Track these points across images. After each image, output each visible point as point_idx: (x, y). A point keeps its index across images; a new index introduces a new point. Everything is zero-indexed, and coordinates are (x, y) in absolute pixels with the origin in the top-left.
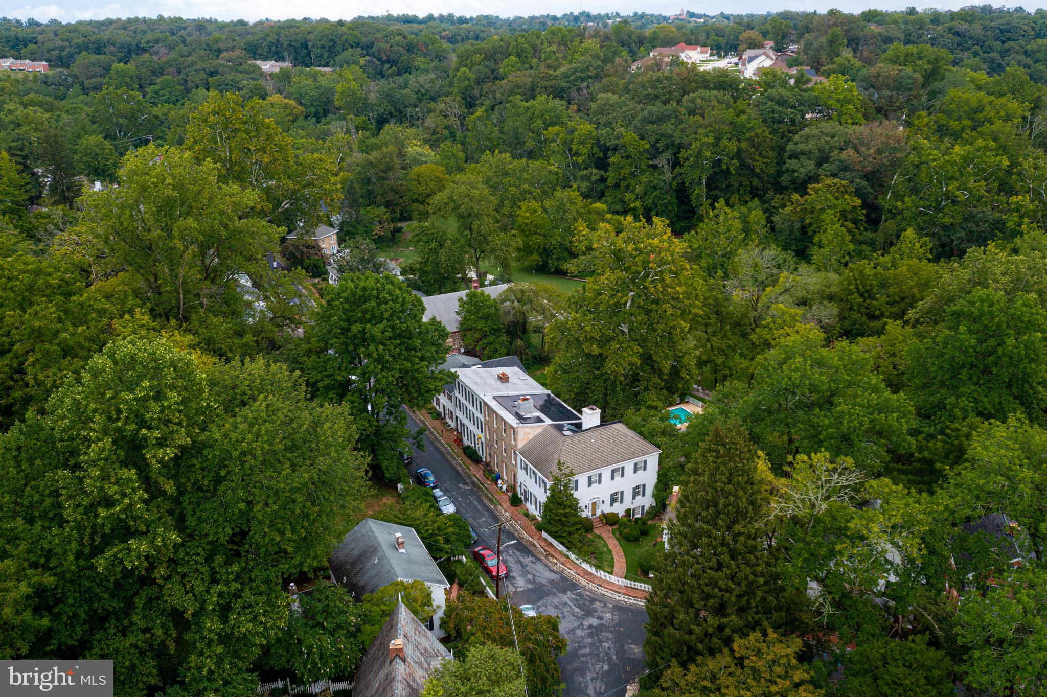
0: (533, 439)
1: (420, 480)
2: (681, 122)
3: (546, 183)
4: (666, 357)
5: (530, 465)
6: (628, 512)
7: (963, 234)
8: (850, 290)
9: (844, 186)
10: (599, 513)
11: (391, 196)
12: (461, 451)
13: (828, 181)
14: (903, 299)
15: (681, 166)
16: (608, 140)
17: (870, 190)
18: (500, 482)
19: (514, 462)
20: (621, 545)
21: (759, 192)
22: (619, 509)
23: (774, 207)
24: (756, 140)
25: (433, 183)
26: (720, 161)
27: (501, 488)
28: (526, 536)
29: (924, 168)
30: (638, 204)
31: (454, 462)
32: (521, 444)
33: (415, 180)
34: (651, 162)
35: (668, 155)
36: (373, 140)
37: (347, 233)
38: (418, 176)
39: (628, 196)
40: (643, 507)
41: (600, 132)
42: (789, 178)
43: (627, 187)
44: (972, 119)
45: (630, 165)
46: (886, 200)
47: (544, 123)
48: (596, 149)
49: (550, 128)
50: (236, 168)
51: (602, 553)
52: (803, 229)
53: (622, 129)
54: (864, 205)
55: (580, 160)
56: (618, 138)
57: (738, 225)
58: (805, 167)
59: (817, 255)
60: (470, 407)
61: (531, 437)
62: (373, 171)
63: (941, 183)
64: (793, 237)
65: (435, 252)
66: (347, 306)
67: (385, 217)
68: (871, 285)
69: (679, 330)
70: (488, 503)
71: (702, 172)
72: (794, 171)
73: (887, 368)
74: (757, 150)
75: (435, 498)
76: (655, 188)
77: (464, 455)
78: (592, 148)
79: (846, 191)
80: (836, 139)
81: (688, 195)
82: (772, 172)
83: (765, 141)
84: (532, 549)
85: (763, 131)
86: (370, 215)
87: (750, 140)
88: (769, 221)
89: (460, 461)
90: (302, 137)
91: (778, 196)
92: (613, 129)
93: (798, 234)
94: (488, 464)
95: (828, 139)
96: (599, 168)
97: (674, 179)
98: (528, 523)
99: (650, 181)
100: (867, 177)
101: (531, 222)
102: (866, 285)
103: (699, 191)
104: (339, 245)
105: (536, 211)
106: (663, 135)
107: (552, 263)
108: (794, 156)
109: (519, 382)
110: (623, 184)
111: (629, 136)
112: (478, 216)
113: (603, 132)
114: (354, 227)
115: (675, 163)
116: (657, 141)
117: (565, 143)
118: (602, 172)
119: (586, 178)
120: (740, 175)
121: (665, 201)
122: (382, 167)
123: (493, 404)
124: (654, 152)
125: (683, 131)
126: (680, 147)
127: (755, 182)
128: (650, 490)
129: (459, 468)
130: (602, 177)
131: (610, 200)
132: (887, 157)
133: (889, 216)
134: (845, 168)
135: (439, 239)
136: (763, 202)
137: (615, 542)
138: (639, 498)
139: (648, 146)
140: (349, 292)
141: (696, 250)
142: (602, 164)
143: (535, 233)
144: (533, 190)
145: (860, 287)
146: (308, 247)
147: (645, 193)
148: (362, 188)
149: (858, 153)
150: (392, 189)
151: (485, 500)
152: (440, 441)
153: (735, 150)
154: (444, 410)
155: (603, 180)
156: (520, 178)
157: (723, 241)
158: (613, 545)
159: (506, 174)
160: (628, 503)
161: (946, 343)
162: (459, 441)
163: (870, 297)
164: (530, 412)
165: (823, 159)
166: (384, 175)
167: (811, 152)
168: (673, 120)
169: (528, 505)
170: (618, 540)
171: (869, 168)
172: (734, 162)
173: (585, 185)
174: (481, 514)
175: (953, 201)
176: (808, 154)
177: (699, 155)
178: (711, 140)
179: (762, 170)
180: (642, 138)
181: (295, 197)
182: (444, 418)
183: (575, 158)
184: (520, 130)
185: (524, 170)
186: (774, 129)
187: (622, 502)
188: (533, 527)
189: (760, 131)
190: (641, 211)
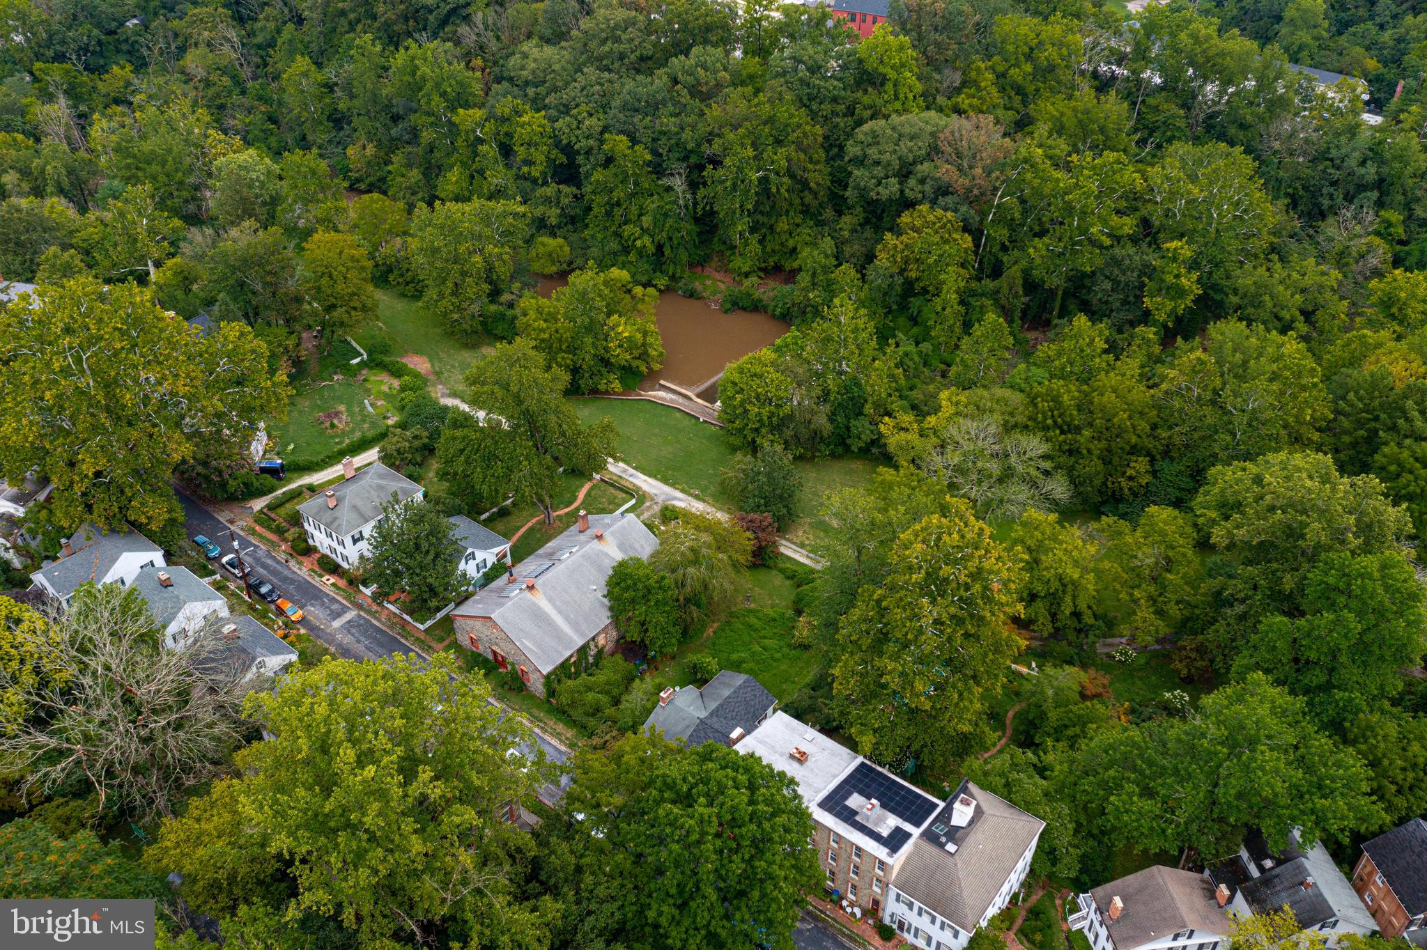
5: (919, 904)
9: (951, 222)
11: (295, 310)
13: (930, 215)
15: (707, 186)
16: (574, 139)
18: (844, 902)
24: (805, 142)
26: (765, 178)
27: (853, 913)
30: (646, 241)
32: (894, 877)
42: (857, 194)
45: (623, 182)
47: (445, 99)
53: (592, 121)
58: (886, 186)
61: (902, 862)
62: (251, 274)
71: (744, 199)
72: (866, 188)
76: (667, 215)
79: (953, 227)
80: (920, 142)
83: (815, 139)
85: (812, 127)
87: (797, 142)
95: (908, 143)
108: (856, 161)
109: (812, 747)
113: (561, 124)
119: (552, 200)
122: (271, 269)
124: (658, 161)
131: (597, 234)
134: (943, 191)
149: (960, 171)
153: (786, 164)
155: (578, 201)
164: (882, 820)
167: (888, 163)
169: (908, 936)
179: (817, 183)
189: (808, 127)
190: (651, 248)
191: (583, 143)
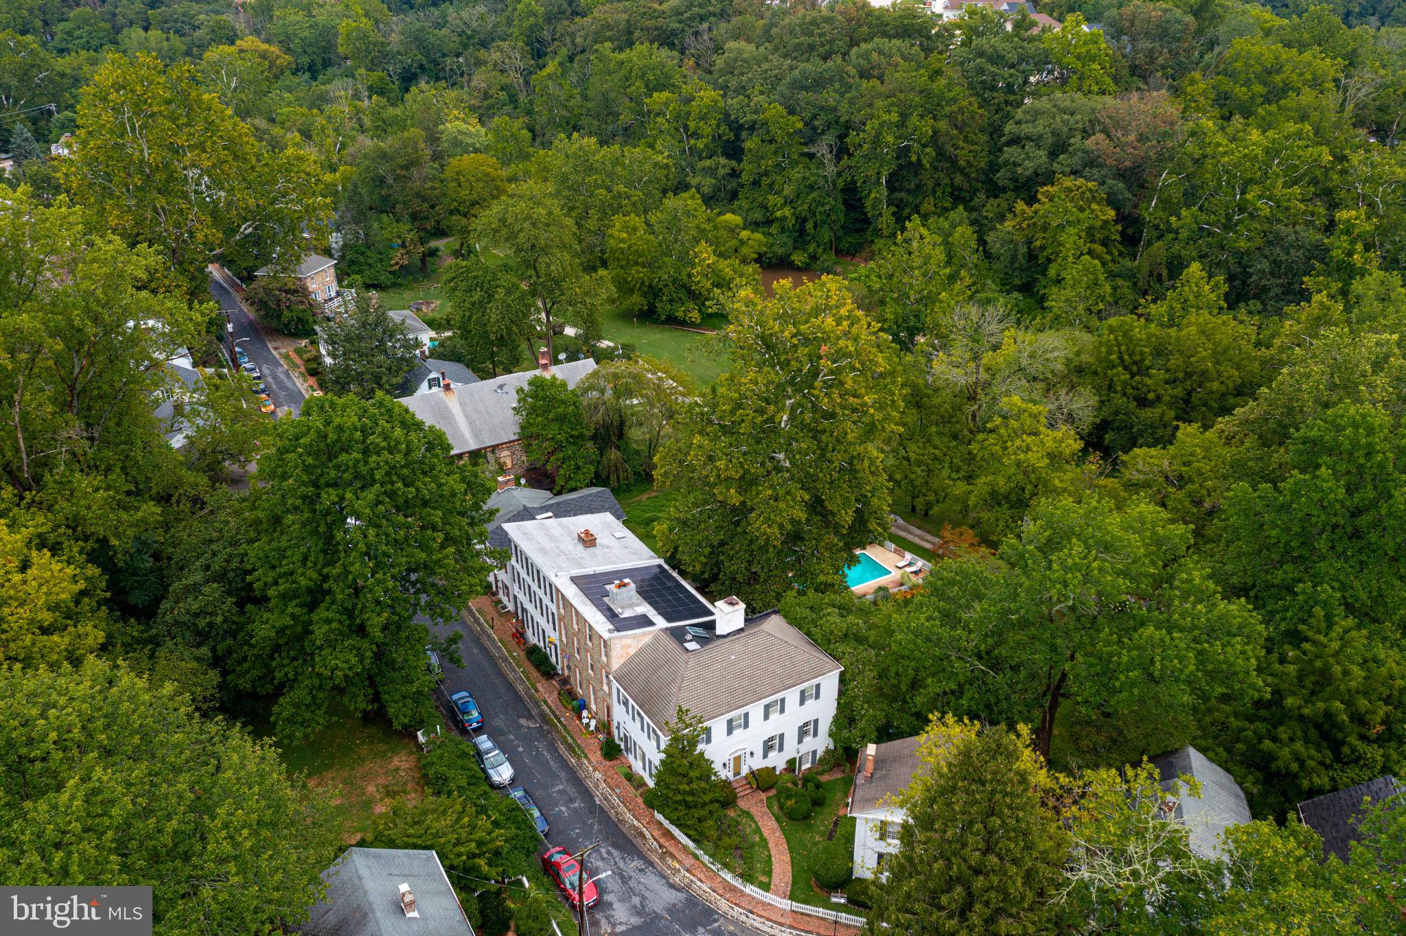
0: (637, 654)
1: (454, 718)
2: (849, 88)
3: (650, 181)
4: (846, 503)
5: (631, 702)
6: (791, 764)
7: (1265, 265)
8: (1110, 361)
9: (1091, 190)
10: (745, 771)
11: (417, 205)
12: (522, 654)
13: (1068, 182)
14: (1189, 375)
15: (850, 155)
16: (741, 115)
17: (1128, 195)
18: (585, 713)
19: (606, 688)
20: (782, 828)
21: (964, 194)
22: (777, 761)
23: (986, 217)
24: (960, 117)
25: (481, 185)
26: (908, 148)
27: (588, 725)
28: (628, 816)
29: (1208, 165)
30: (787, 211)
31: (511, 676)
32: (616, 665)
33: (453, 180)
34: (806, 150)
35: (829, 138)
36: (391, 111)
37: (352, 262)
38: (458, 174)
39: (772, 199)
40: (814, 752)
41: (729, 101)
42: (1008, 175)
43: (771, 186)
44: (1265, 84)
45: (775, 153)
46: (1150, 210)
47: (647, 86)
48: (724, 128)
49: (655, 95)
50: (157, 176)
51: (753, 845)
52: (1031, 256)
53: (761, 98)
54: (1120, 218)
55: (700, 145)
56: (756, 112)
57: (939, 254)
58: (1033, 159)
59: (1057, 299)
60: (534, 587)
61: (632, 651)
62: (387, 166)
63: (1234, 188)
64: (1016, 265)
65: (481, 306)
66: (310, 460)
67: (409, 236)
68: (1142, 353)
69: (866, 463)
70: (566, 754)
71: (881, 166)
72: (1015, 164)
73: (1181, 502)
74: (961, 133)
75: (479, 755)
76: (812, 188)
77: (527, 663)
78: (718, 126)
79: (1094, 197)
80: (1079, 117)
81: (860, 199)
82: (983, 165)
83: (973, 118)
84: (638, 841)
85: (970, 103)
86: (387, 234)
87: (951, 117)
88: (982, 242)
89: (520, 673)
90: (289, 104)
91: (992, 201)
92: (748, 97)
93: (1023, 262)
94: (565, 681)
95: (1066, 117)
96: (728, 155)
97: (839, 174)
98: (631, 791)
99: (804, 178)
100: (1121, 175)
101: (630, 247)
102: (1134, 353)
103: (877, 196)
104: (340, 281)
105: (635, 229)
106: (822, 108)
107: (662, 307)
108: (1016, 141)
109: (614, 543)
110: (765, 181)
111: (775, 110)
112: (545, 250)
113: (734, 102)
114: (362, 254)
115: (841, 151)
116: (814, 117)
117: (677, 117)
118: (734, 163)
119: (711, 172)
120: (936, 169)
121: (827, 208)
122: (401, 161)
123: (572, 593)
124: (810, 133)
125: (852, 102)
126: (848, 126)
127: (959, 179)
128: (825, 726)
129: (520, 688)
130: (733, 169)
131: (745, 205)
132: (1153, 146)
133: (1155, 234)
134: (1091, 162)
135: (486, 286)
136: (970, 210)
137: (773, 823)
138: (808, 739)
139: (800, 125)
140: (312, 435)
141: (876, 292)
142: (734, 151)
143: (636, 263)
144: (632, 192)
145: (1126, 357)
146: (287, 292)
147: (798, 196)
148: (372, 193)
149: (1111, 140)
150: (418, 195)
151: (562, 749)
152: (489, 636)
153: (930, 133)
154: (496, 581)
155: (734, 174)
156: (611, 175)
157: (916, 278)
158: (770, 828)
159: (590, 169)
160: (791, 749)
161: (1296, 493)
162: (520, 636)
163: (1139, 372)
164: (631, 606)
165: (1058, 148)
166: (404, 173)
167: (1041, 137)
168: (837, 85)
169: (631, 758)
170: (777, 819)
171: (1127, 163)
172: (928, 150)
173: (708, 183)
174: (555, 776)
175: (1251, 214)
176: (1037, 140)
177: (877, 141)
178: (895, 117)
179: (968, 162)
180: (792, 112)
181: (260, 216)
182: (495, 594)
183: (692, 142)
184: (612, 95)
185: (617, 162)
186: (985, 100)
187: (781, 749)
188: (640, 800)
189: (965, 103)
190: (791, 222)
191: (749, 117)
